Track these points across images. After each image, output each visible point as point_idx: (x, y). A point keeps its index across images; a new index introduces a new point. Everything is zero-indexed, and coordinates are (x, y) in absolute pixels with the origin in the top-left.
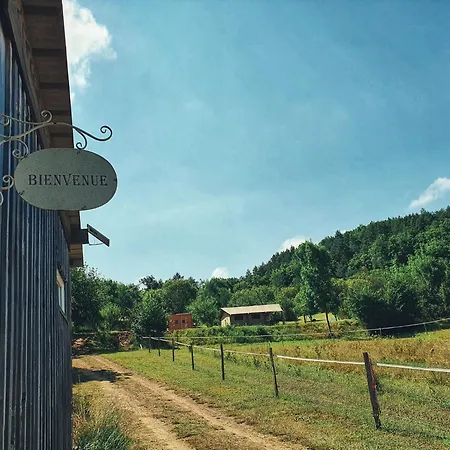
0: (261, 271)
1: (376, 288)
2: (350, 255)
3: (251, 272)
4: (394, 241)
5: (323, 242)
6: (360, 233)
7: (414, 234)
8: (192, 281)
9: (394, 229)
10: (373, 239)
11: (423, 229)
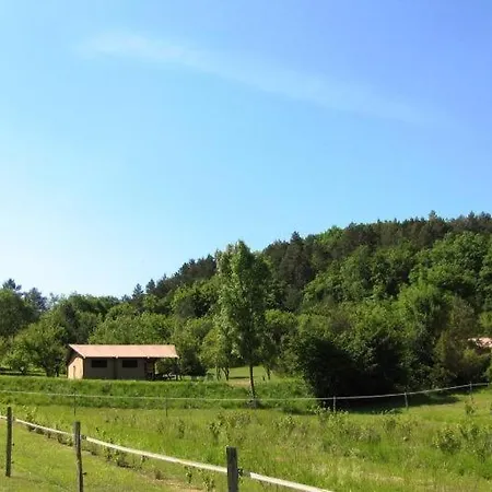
0: (162, 289)
1: (338, 330)
2: (310, 275)
3: (144, 289)
4: (382, 259)
5: (271, 249)
6: (331, 240)
7: (414, 251)
8: (35, 295)
9: (384, 238)
10: (349, 250)
11: (429, 244)
